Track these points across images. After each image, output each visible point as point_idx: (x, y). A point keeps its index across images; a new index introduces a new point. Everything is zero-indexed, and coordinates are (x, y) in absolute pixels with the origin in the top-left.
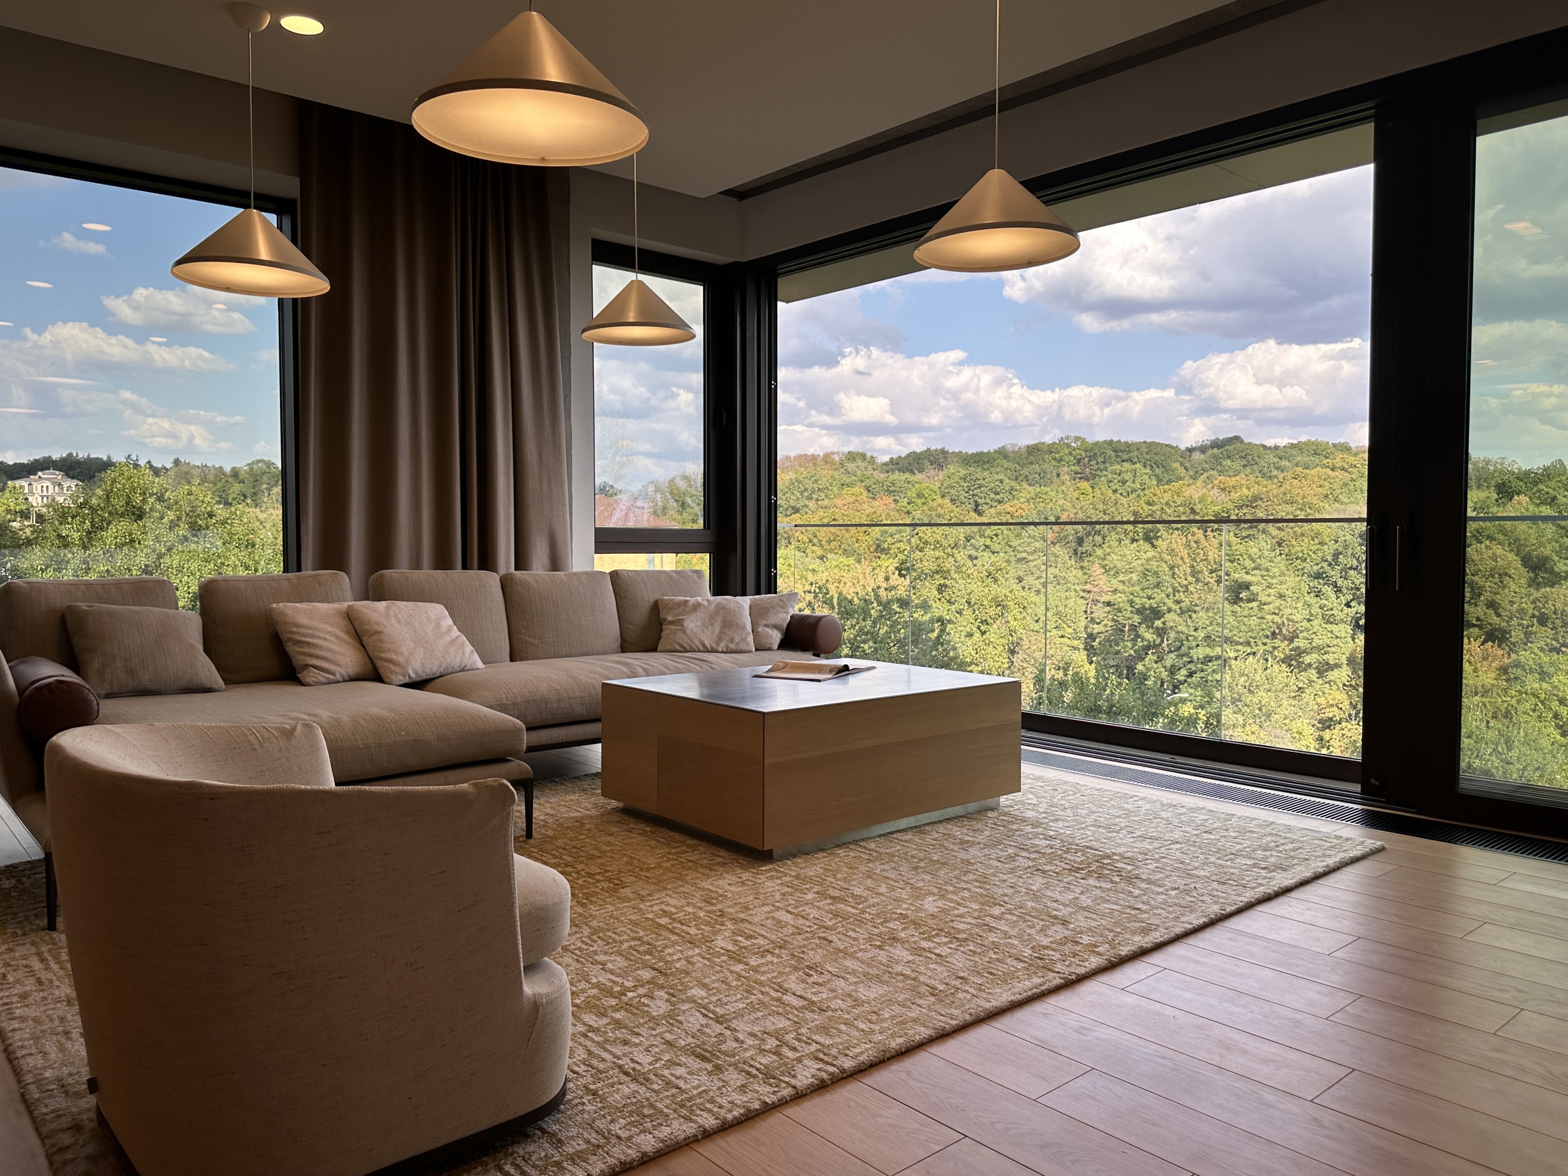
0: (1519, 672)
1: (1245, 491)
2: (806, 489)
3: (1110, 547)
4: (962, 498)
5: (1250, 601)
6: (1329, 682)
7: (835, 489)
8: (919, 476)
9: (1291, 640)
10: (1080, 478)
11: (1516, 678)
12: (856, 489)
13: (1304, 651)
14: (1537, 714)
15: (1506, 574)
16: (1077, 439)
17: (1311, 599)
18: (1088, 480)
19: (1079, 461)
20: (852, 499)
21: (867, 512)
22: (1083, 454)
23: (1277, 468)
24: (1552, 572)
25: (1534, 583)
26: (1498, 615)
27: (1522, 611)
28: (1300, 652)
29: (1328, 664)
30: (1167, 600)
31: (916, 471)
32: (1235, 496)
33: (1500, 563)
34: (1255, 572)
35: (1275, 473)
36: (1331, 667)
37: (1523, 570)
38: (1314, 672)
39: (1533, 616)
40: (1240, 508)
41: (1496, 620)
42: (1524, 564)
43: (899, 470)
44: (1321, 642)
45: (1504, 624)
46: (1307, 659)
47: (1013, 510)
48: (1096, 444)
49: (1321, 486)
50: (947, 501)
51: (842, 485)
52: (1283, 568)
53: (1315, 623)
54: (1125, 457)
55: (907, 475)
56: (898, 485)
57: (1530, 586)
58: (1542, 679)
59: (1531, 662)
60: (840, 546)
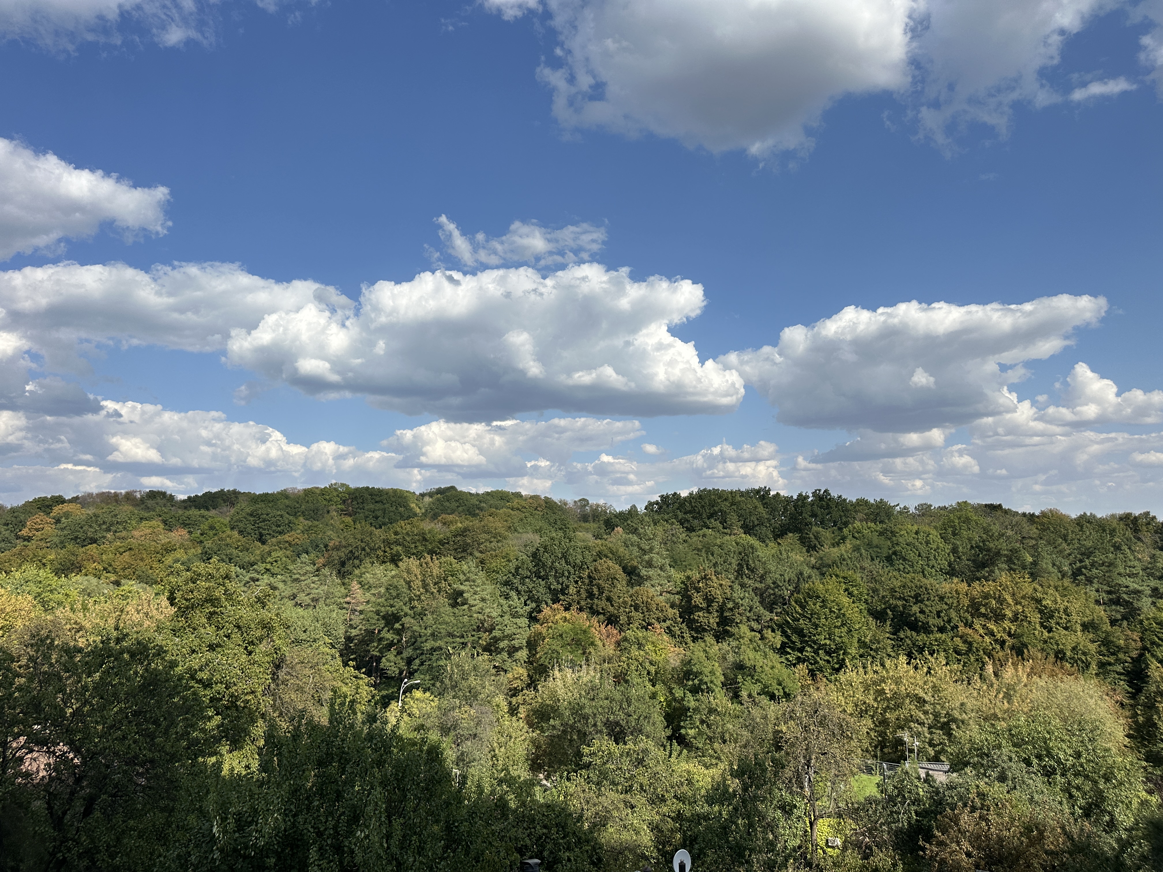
0: (626, 644)
1: (460, 525)
2: (104, 523)
3: (365, 568)
4: (249, 530)
5: (463, 604)
6: (515, 661)
7: (133, 522)
8: (213, 512)
9: (490, 631)
10: (345, 514)
11: (625, 649)
12: (154, 523)
13: (499, 639)
14: (638, 673)
15: (615, 578)
16: (343, 485)
17: (503, 601)
18: (351, 516)
19: (344, 502)
20: (148, 531)
21: (163, 542)
22: (347, 496)
23: (478, 509)
24: (639, 575)
25: (630, 584)
26: (612, 606)
27: (625, 602)
28: (496, 640)
29: (514, 647)
30: (404, 607)
31: (210, 508)
32: (453, 528)
33: (612, 571)
34: (467, 583)
35: (477, 511)
36: (517, 649)
37: (624, 575)
38: (506, 654)
39: (631, 606)
40: (455, 536)
41: (611, 609)
42: (624, 572)
43: (196, 507)
44: (510, 632)
45: (616, 612)
46: (502, 645)
47: (291, 539)
48: (357, 489)
49: (506, 521)
50: (235, 533)
51: (141, 519)
52: (484, 579)
53: (506, 617)
54: (378, 499)
55: (203, 512)
56: (193, 518)
57: (628, 586)
58: (639, 648)
59: (633, 638)
60: (134, 573)
